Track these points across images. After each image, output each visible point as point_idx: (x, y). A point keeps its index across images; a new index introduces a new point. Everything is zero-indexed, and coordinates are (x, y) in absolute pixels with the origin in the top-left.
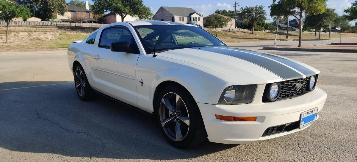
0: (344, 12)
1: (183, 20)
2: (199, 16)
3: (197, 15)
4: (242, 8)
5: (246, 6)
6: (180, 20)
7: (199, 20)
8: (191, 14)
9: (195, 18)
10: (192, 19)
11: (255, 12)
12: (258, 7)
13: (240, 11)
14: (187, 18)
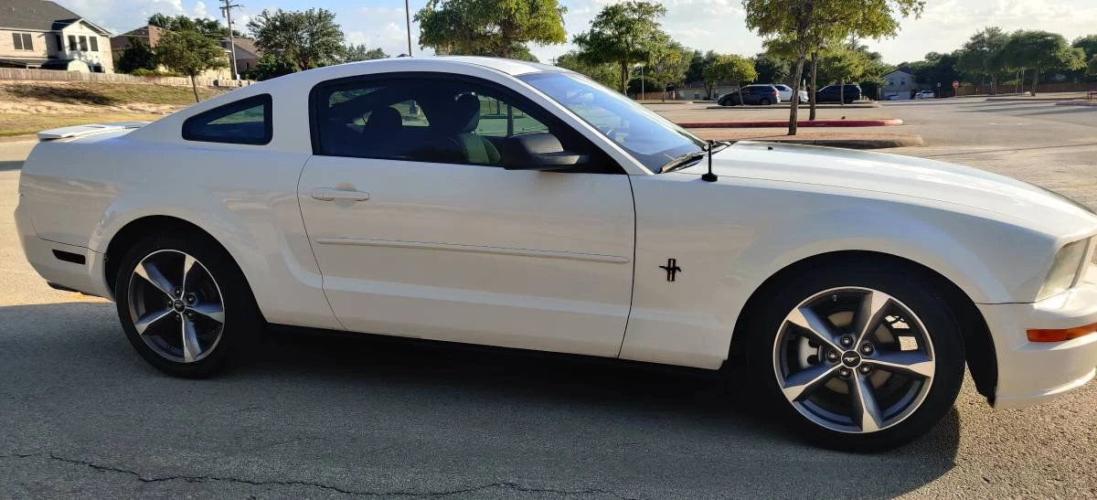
0: (574, 42)
1: (29, 46)
2: (94, 34)
3: (84, 27)
4: (265, 13)
5: (276, 10)
6: (18, 46)
7: (95, 48)
8: (59, 25)
9: (77, 40)
10: (66, 43)
11: (307, 32)
12: (316, 13)
13: (261, 24)
14: (43, 38)
